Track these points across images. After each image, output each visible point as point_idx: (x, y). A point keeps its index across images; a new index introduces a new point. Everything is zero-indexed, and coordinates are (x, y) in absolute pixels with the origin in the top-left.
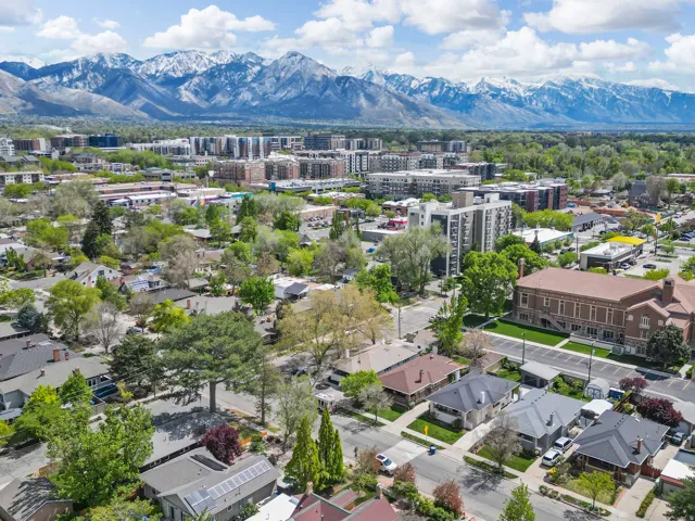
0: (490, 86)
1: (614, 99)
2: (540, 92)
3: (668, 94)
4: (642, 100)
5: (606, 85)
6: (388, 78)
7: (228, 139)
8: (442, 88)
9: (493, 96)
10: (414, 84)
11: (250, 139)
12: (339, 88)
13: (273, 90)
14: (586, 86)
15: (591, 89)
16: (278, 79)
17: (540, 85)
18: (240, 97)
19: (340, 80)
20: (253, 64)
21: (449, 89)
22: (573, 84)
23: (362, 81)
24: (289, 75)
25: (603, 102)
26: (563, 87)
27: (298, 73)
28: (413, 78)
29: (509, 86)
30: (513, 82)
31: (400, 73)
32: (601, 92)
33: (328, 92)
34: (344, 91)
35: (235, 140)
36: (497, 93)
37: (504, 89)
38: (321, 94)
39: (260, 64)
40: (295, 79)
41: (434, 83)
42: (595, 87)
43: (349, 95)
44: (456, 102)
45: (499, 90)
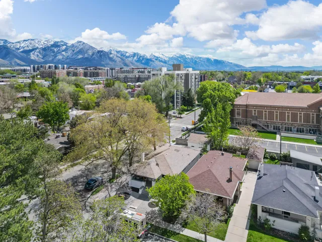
0: (155, 56)
1: (196, 61)
2: (172, 58)
3: (213, 60)
4: (204, 62)
5: (193, 57)
6: (117, 52)
7: (49, 66)
8: (138, 56)
9: (156, 59)
10: (127, 54)
11: (60, 65)
12: (99, 55)
13: (71, 55)
14: (187, 57)
15: (188, 58)
16: (73, 51)
17: (171, 56)
18: (57, 58)
19: (99, 52)
20: (63, 45)
21: (140, 56)
22: (182, 56)
23: (107, 53)
24: (78, 50)
25: (193, 62)
26: (179, 57)
27: (82, 49)
28: (127, 52)
29: (161, 56)
30: (162, 55)
31: (122, 50)
32: (192, 59)
33: (94, 56)
34: (101, 56)
35: (52, 66)
36: (157, 59)
37: (160, 57)
38: (92, 57)
39: (66, 45)
40: (81, 52)
41: (134, 55)
42: (190, 57)
43: (102, 57)
44: (143, 61)
45: (157, 57)
